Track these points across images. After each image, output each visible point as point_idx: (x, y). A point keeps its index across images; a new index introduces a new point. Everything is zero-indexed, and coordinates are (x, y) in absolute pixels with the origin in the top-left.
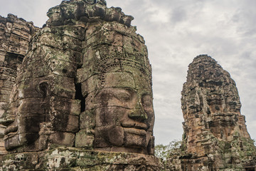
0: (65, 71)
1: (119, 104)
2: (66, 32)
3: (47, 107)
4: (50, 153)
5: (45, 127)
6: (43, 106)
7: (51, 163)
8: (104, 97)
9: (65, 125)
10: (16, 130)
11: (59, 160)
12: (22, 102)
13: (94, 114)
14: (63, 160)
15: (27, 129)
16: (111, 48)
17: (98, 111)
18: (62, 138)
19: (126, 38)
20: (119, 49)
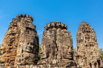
0: (53, 42)
1: (67, 50)
2: (53, 32)
3: (51, 50)
4: (53, 60)
6: (50, 50)
7: (53, 62)
10: (44, 55)
11: (56, 62)
13: (61, 52)
16: (64, 36)
17: (62, 51)
19: (67, 33)
20: (66, 36)
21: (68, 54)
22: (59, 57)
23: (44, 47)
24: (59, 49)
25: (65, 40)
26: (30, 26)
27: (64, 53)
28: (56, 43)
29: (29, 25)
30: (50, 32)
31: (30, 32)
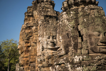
0: (74, 28)
1: (96, 38)
2: (71, 12)
4: (75, 57)
5: (71, 48)
6: (69, 41)
7: (75, 60)
8: (90, 36)
9: (77, 47)
10: (61, 50)
11: (78, 59)
12: (61, 41)
13: (87, 42)
14: (79, 59)
15: (65, 49)
16: (90, 16)
17: (88, 41)
18: (77, 51)
19: (95, 11)
20: (93, 16)
21: (99, 44)
22: (84, 51)
23: (61, 38)
24: (84, 39)
25: (92, 23)
26: (49, 14)
27: (91, 44)
28: (78, 30)
29: (48, 11)
30: (67, 13)
31: (50, 22)
